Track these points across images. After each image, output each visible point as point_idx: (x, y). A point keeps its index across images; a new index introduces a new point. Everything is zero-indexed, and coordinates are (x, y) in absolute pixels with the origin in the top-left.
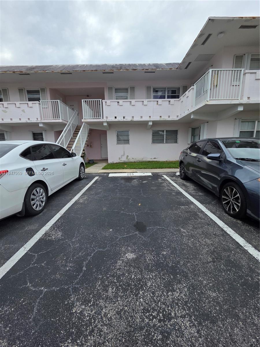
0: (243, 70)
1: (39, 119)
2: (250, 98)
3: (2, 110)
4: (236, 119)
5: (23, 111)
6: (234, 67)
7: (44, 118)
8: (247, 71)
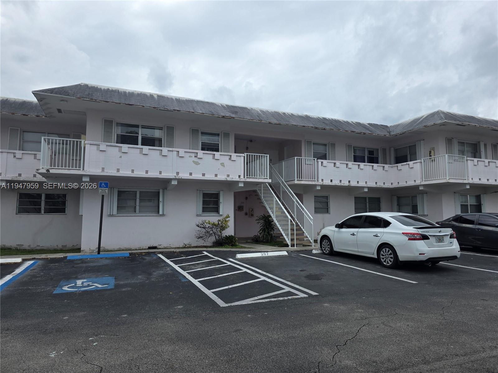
0: (465, 157)
1: (242, 177)
2: (481, 179)
3: (193, 161)
4: (455, 193)
5: (223, 164)
6: (447, 153)
7: (247, 176)
8: (468, 158)
